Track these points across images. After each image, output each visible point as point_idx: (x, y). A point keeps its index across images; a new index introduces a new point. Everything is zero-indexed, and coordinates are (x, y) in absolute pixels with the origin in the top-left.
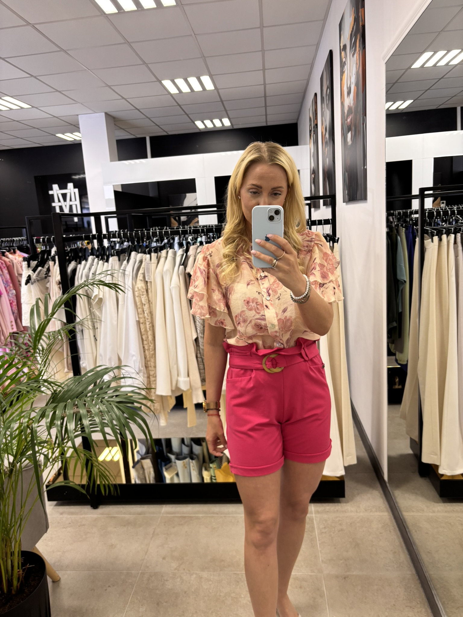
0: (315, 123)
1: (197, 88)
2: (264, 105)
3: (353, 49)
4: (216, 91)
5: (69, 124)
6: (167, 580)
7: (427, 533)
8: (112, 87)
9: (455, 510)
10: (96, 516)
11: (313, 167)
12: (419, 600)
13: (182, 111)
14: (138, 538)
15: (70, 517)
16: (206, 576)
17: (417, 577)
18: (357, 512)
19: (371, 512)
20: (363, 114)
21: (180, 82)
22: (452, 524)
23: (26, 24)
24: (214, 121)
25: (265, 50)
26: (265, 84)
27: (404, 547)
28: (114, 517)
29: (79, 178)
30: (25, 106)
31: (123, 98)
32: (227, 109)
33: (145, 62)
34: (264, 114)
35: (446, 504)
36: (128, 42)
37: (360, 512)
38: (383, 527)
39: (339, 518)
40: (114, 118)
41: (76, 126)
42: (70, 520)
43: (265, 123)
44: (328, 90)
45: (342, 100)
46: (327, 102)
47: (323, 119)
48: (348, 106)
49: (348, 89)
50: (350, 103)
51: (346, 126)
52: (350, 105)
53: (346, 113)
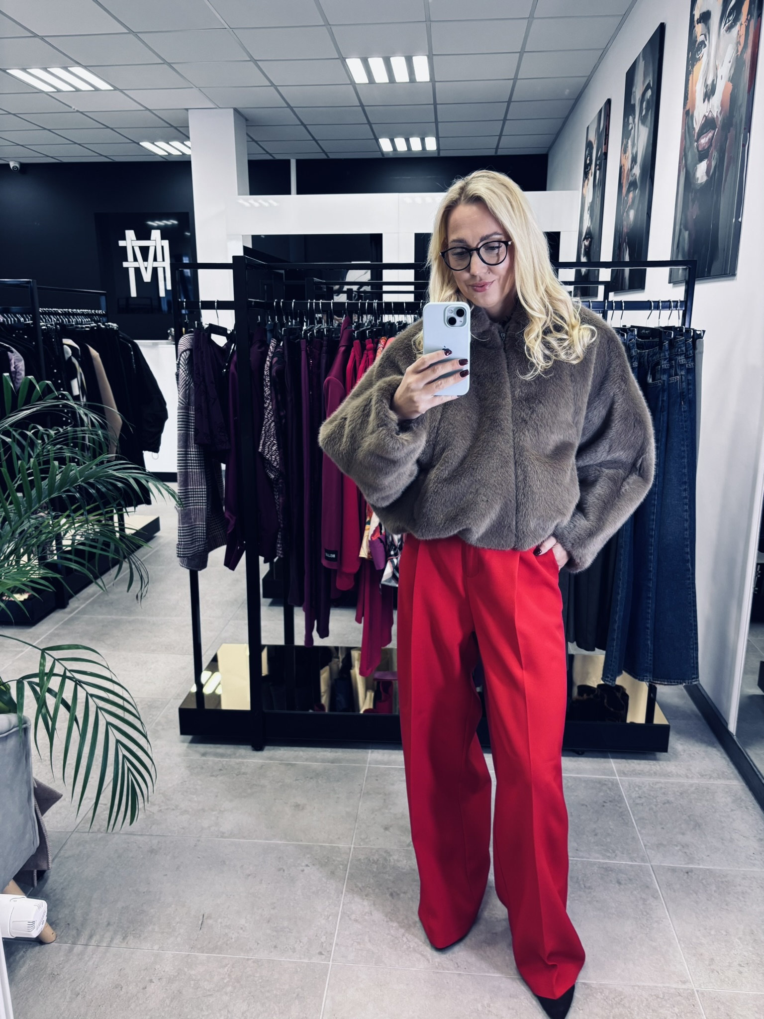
0: (603, 151)
1: (401, 75)
2: (502, 117)
3: (731, 18)
4: (431, 83)
5: (169, 126)
6: (399, 861)
8: (259, 63)
10: (261, 761)
11: (589, 228)
13: (365, 119)
14: (338, 798)
15: (220, 761)
18: (687, 777)
19: (710, 778)
20: (745, 129)
21: (376, 62)
24: (411, 140)
25: (535, 17)
26: (515, 79)
28: (292, 765)
30: (102, 85)
31: (273, 85)
32: (439, 120)
33: (328, 23)
34: (499, 134)
37: (692, 778)
38: (734, 802)
39: (660, 785)
40: (247, 120)
41: (178, 128)
42: (221, 765)
43: (494, 150)
44: (649, 93)
45: (687, 108)
46: (644, 113)
47: (627, 143)
48: (705, 116)
49: (706, 88)
50: (710, 111)
51: (696, 150)
52: (710, 115)
53: (697, 130)
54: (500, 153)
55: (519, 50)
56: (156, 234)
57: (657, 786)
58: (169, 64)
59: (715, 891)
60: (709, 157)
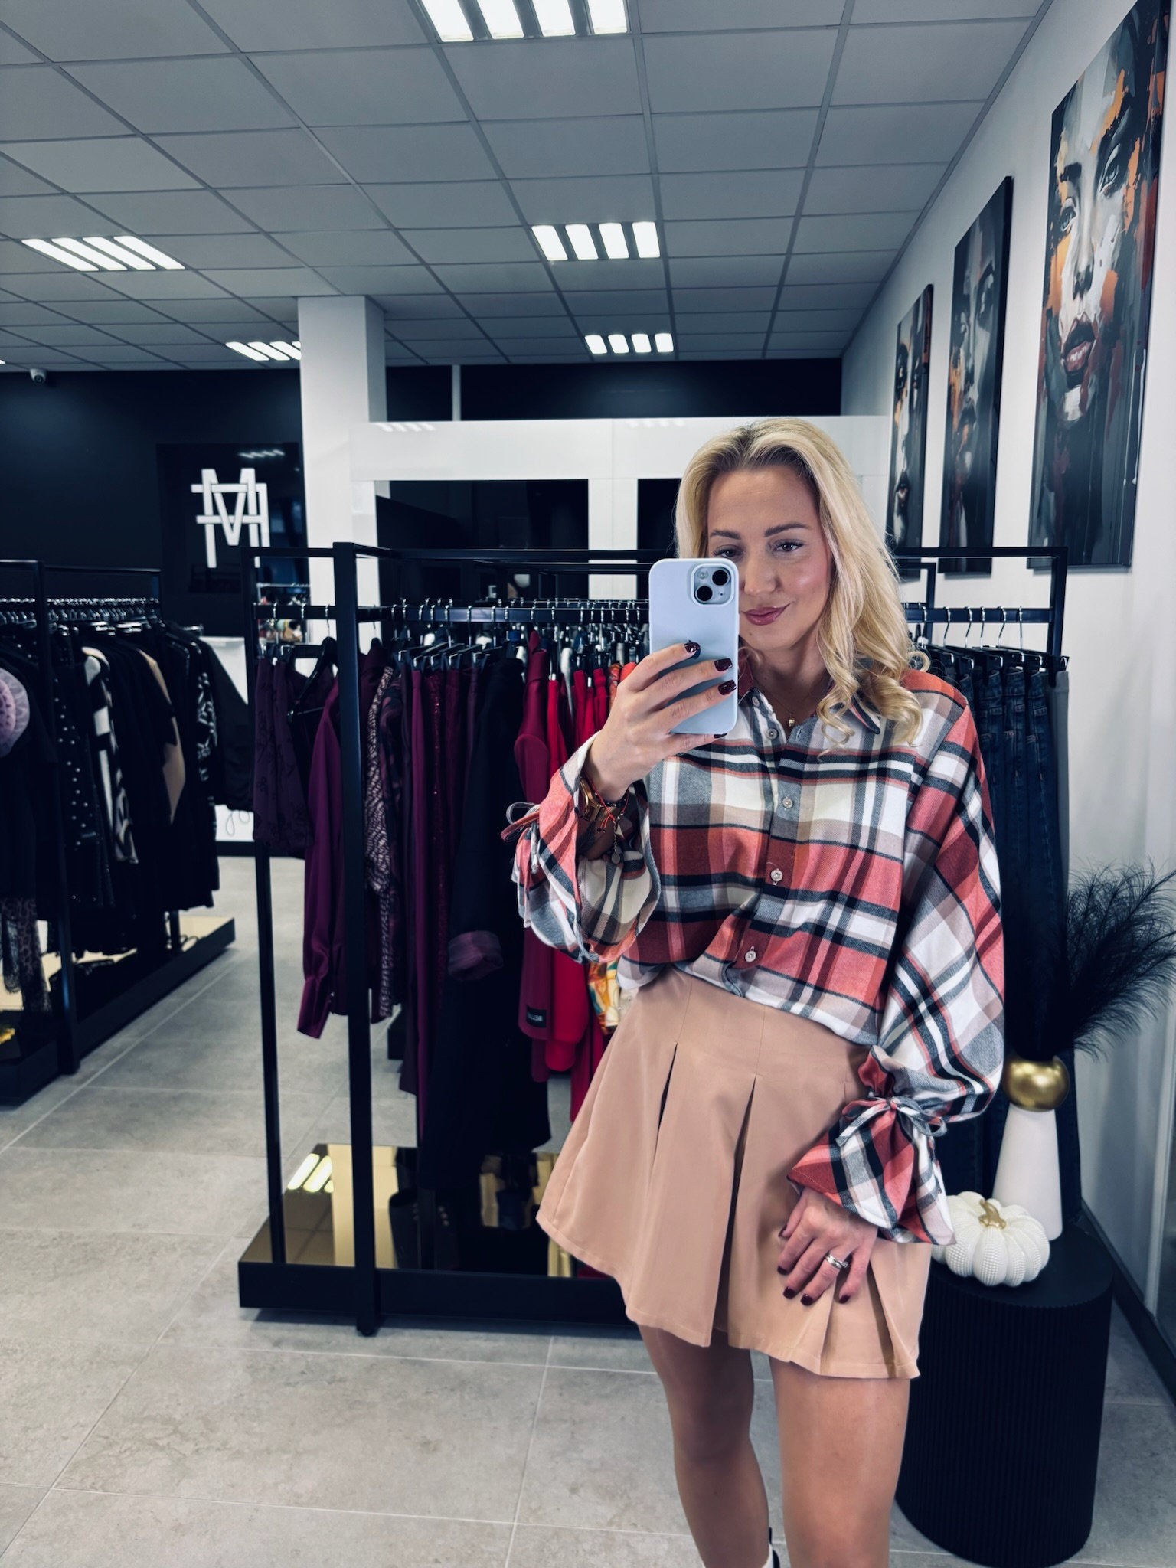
0: (923, 361)
1: (616, 248)
2: (770, 306)
3: (1111, 176)
4: (661, 260)
5: (267, 319)
8: (401, 232)
10: (372, 1356)
11: (904, 474)
13: (564, 310)
14: (495, 1428)
15: (302, 1355)
20: (1139, 343)
21: (578, 232)
23: (230, 51)
24: (634, 337)
25: (816, 165)
26: (789, 254)
28: (422, 1364)
30: (169, 263)
31: (423, 263)
32: (676, 310)
33: (504, 176)
34: (766, 329)
36: (477, 121)
40: (385, 311)
41: (283, 323)
42: (303, 1363)
43: (760, 352)
44: (991, 279)
45: (1049, 307)
46: (982, 310)
47: (959, 352)
48: (1076, 319)
49: (1077, 278)
50: (1084, 313)
51: (1063, 371)
52: (1084, 319)
53: (1064, 340)
54: (769, 356)
55: (793, 214)
56: (248, 474)
58: (268, 234)
60: (1084, 382)
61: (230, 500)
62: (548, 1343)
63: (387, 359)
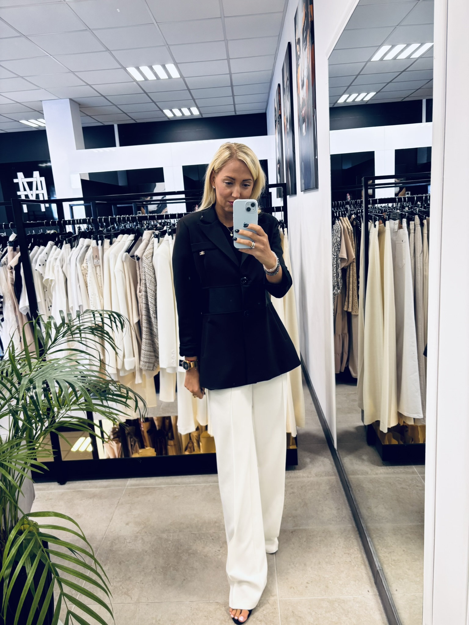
0: (279, 114)
1: (163, 75)
2: (231, 95)
3: (305, 44)
4: (182, 79)
5: (33, 110)
6: (129, 543)
7: (369, 492)
8: (76, 73)
9: (395, 471)
10: (63, 491)
11: (279, 158)
12: (356, 547)
13: (150, 99)
14: (103, 508)
16: (166, 537)
17: (357, 529)
18: (308, 477)
19: (321, 476)
20: (313, 107)
21: (145, 69)
22: (392, 483)
24: (183, 109)
25: (228, 39)
26: (230, 74)
27: (347, 504)
28: (80, 491)
29: (46, 166)
31: (88, 84)
32: (195, 98)
33: (108, 49)
34: (233, 103)
35: (388, 467)
36: (90, 29)
37: (311, 477)
38: (330, 489)
39: (291, 483)
41: (39, 112)
43: (234, 112)
44: (288, 82)
45: (298, 93)
46: (287, 94)
47: (285, 110)
49: (302, 82)
50: (304, 96)
51: (302, 117)
52: (304, 98)
53: (301, 106)
54: (238, 113)
55: (226, 58)
56: (36, 174)
57: (289, 484)
58: (22, 77)
59: (305, 542)
60: (305, 121)
61: (30, 184)
62: (128, 480)
63: (82, 124)
